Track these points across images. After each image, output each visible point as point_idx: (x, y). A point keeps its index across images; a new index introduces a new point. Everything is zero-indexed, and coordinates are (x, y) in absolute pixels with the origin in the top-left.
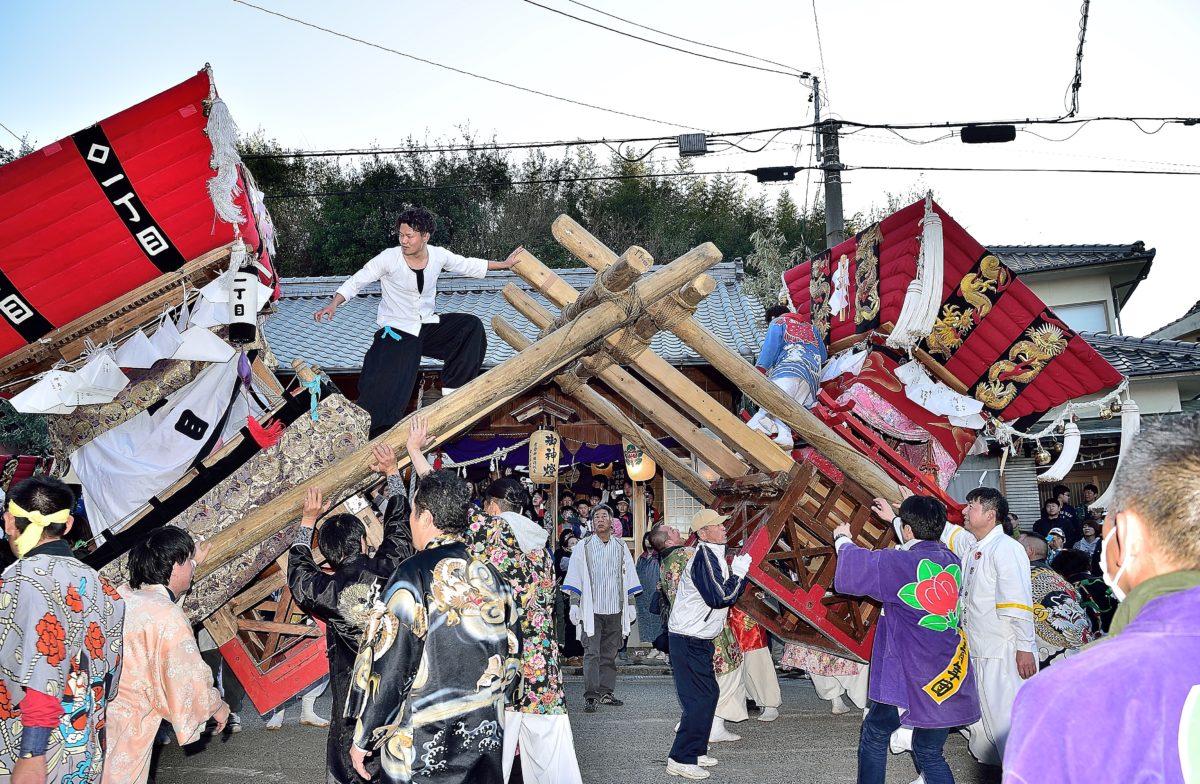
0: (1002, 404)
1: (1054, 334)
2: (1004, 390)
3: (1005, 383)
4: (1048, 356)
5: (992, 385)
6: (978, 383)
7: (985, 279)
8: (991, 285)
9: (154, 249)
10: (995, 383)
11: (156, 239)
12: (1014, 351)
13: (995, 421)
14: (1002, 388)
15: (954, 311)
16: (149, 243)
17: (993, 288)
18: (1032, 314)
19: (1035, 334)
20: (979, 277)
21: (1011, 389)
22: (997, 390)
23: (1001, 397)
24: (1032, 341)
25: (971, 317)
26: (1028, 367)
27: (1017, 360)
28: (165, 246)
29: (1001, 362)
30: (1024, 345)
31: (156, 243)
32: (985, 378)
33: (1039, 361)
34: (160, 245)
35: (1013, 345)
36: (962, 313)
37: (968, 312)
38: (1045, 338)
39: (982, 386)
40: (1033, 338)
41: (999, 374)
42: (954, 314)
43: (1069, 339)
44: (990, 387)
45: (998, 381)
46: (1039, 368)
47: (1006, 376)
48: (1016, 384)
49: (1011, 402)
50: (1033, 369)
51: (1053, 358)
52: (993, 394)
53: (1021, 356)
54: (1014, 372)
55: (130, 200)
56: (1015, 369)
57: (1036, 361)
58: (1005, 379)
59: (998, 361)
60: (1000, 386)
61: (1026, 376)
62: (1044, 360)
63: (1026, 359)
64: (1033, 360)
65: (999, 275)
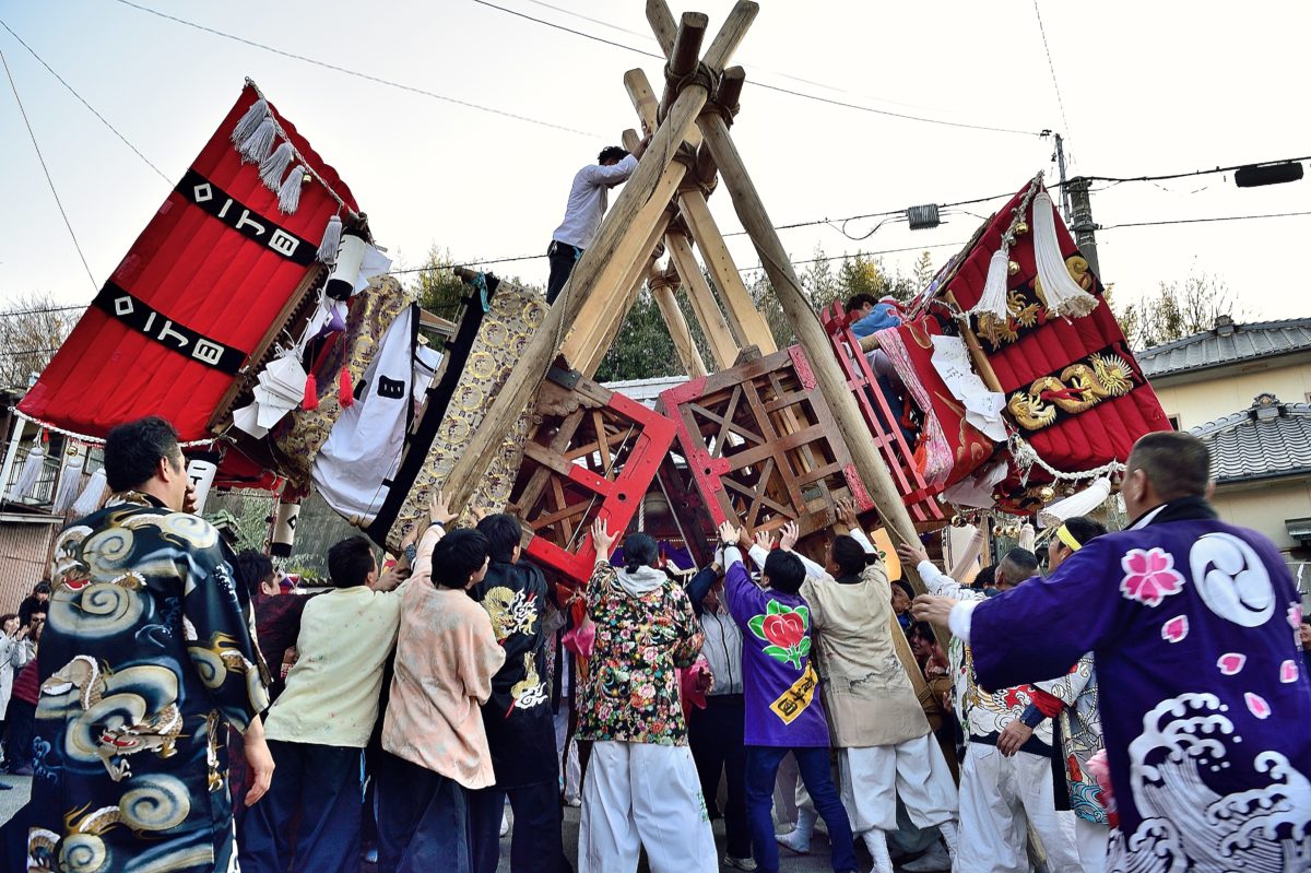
0: (1031, 424)
1: (1120, 370)
2: (1042, 410)
3: (1047, 402)
4: (1105, 392)
5: (1031, 399)
6: (1016, 391)
9: (289, 249)
10: (1035, 398)
11: (286, 240)
12: (1067, 373)
13: (1018, 440)
14: (1040, 407)
16: (282, 246)
18: (1105, 340)
19: (1100, 363)
21: (1050, 412)
22: (1033, 407)
23: (1036, 417)
24: (1092, 367)
25: (1035, 314)
26: (1078, 395)
27: (1068, 384)
28: (296, 243)
29: (1049, 378)
30: (1081, 369)
31: (288, 243)
32: (1026, 389)
33: (1093, 393)
34: (292, 243)
35: (1070, 365)
36: (1027, 305)
37: (1034, 308)
38: (1109, 370)
39: (1019, 396)
40: (1095, 365)
41: (1044, 390)
42: (1018, 303)
43: (1137, 384)
44: (1028, 400)
45: (1039, 398)
46: (1090, 403)
47: (1050, 396)
48: (1057, 408)
49: (1045, 429)
50: (1082, 400)
51: (1111, 398)
52: (1028, 410)
53: (1074, 380)
54: (1060, 395)
55: (248, 217)
56: (1063, 391)
57: (1088, 393)
58: (1048, 399)
59: (1048, 376)
60: (1039, 404)
61: (1072, 404)
62: (1099, 395)
63: (1079, 385)
64: (1086, 389)
65: (1082, 279)
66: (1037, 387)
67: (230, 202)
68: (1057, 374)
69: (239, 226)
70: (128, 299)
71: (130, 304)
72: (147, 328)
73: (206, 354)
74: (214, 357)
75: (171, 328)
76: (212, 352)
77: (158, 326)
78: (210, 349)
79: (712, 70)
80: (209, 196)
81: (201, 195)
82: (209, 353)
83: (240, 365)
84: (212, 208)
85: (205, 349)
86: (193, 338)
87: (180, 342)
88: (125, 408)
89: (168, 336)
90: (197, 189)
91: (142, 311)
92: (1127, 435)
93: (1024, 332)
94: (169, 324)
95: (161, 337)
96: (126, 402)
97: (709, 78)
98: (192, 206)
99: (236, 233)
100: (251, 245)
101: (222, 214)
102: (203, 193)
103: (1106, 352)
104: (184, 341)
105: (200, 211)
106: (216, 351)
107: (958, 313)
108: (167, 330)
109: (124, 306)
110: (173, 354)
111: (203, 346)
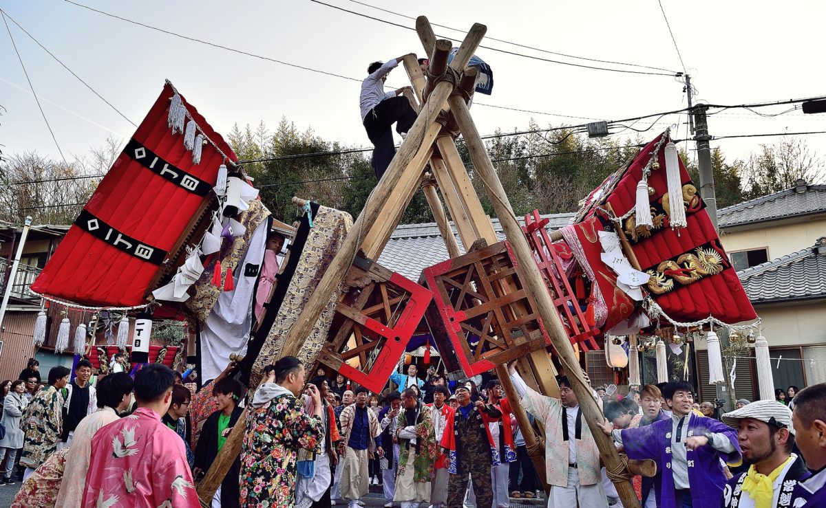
0: (658, 290)
1: (715, 259)
2: (665, 282)
3: (668, 277)
4: (705, 272)
5: (658, 275)
6: (649, 269)
9: (192, 186)
10: (660, 274)
11: (191, 181)
12: (681, 259)
13: (650, 300)
14: (663, 280)
16: (188, 185)
18: (706, 239)
19: (702, 254)
21: (670, 283)
22: (659, 279)
23: (661, 286)
24: (697, 256)
25: (662, 220)
26: (688, 273)
27: (682, 266)
28: (197, 182)
30: (690, 257)
31: (192, 183)
32: (655, 268)
33: (697, 273)
34: (194, 183)
35: (683, 254)
38: (707, 258)
39: (650, 272)
40: (699, 254)
41: (666, 269)
43: (725, 268)
44: (656, 275)
45: (663, 274)
46: (696, 278)
47: (670, 273)
48: (675, 281)
49: (667, 293)
50: (691, 277)
51: (709, 276)
52: (656, 282)
53: (685, 263)
54: (677, 273)
55: (168, 168)
56: (679, 270)
57: (694, 272)
58: (669, 275)
59: (669, 260)
60: (663, 278)
61: (684, 279)
62: (701, 274)
63: (689, 267)
64: (693, 270)
65: (693, 200)
66: (662, 267)
67: (156, 159)
68: (675, 259)
69: (162, 173)
70: (96, 221)
71: (97, 224)
72: (107, 238)
73: (143, 253)
74: (147, 255)
75: (122, 238)
76: (147, 252)
77: (114, 237)
78: (145, 250)
79: (456, 72)
80: (144, 155)
81: (139, 155)
82: (145, 253)
83: (163, 259)
84: (145, 162)
85: (142, 250)
86: (135, 244)
87: (127, 246)
88: (94, 288)
89: (119, 242)
90: (137, 151)
91: (104, 228)
92: (718, 300)
94: (120, 236)
95: (116, 243)
96: (95, 283)
97: (454, 77)
98: (133, 161)
99: (161, 178)
100: (169, 185)
101: (152, 166)
102: (140, 153)
103: (707, 246)
104: (130, 246)
105: (139, 165)
106: (149, 251)
107: (614, 217)
108: (119, 239)
109: (93, 225)
110: (123, 254)
111: (141, 248)
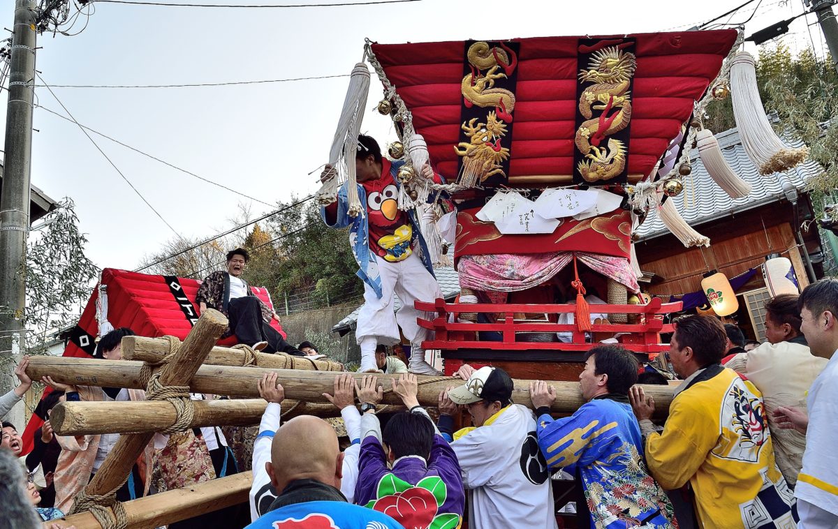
0: (615, 170)
1: (612, 57)
2: (608, 151)
3: (603, 144)
4: (625, 83)
5: (592, 156)
6: (576, 166)
7: (484, 73)
8: (496, 73)
10: (593, 152)
12: (585, 110)
14: (605, 152)
15: (475, 125)
17: (500, 75)
18: (571, 56)
19: (591, 74)
20: (476, 74)
21: (616, 146)
22: (600, 157)
23: (612, 161)
24: (594, 83)
25: (498, 119)
26: (613, 111)
27: (596, 114)
29: (581, 129)
30: (588, 95)
32: (579, 156)
33: (619, 95)
35: (578, 102)
36: (486, 122)
37: (491, 117)
38: (605, 69)
39: (582, 166)
40: (592, 80)
41: (590, 140)
42: (477, 128)
43: (633, 48)
44: (591, 160)
45: (595, 148)
46: (627, 103)
47: (598, 137)
48: (616, 135)
49: (630, 157)
50: (620, 109)
51: (632, 79)
52: (601, 165)
53: (595, 107)
54: (603, 128)
56: (600, 122)
57: (616, 100)
58: (601, 140)
59: (577, 128)
60: (601, 151)
61: (618, 120)
62: (625, 90)
63: (604, 104)
64: (611, 100)
65: (496, 57)
66: (584, 146)
68: (579, 120)
93: (506, 141)
103: (584, 62)
